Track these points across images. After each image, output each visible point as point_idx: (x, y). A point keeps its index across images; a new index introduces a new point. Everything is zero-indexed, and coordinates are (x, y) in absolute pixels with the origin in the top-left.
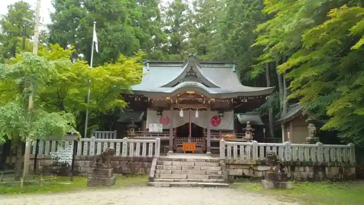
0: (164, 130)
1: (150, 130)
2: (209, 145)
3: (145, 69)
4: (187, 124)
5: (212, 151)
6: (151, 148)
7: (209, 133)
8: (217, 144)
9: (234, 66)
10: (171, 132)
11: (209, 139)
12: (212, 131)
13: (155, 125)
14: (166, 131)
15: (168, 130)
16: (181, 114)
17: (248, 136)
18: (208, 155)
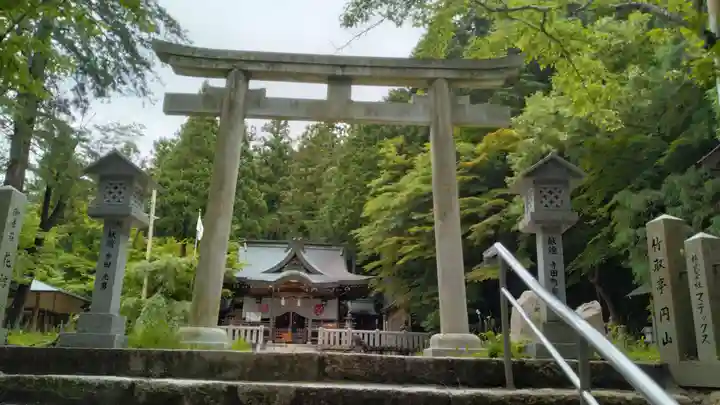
0: (262, 320)
1: (247, 320)
2: (310, 335)
3: (241, 250)
4: (287, 314)
5: (312, 341)
6: (254, 336)
7: (310, 322)
8: (315, 334)
9: (342, 249)
10: (271, 321)
11: (310, 330)
12: (313, 321)
13: (252, 313)
14: (265, 321)
15: (268, 319)
16: (283, 302)
17: (348, 324)
18: (309, 346)
